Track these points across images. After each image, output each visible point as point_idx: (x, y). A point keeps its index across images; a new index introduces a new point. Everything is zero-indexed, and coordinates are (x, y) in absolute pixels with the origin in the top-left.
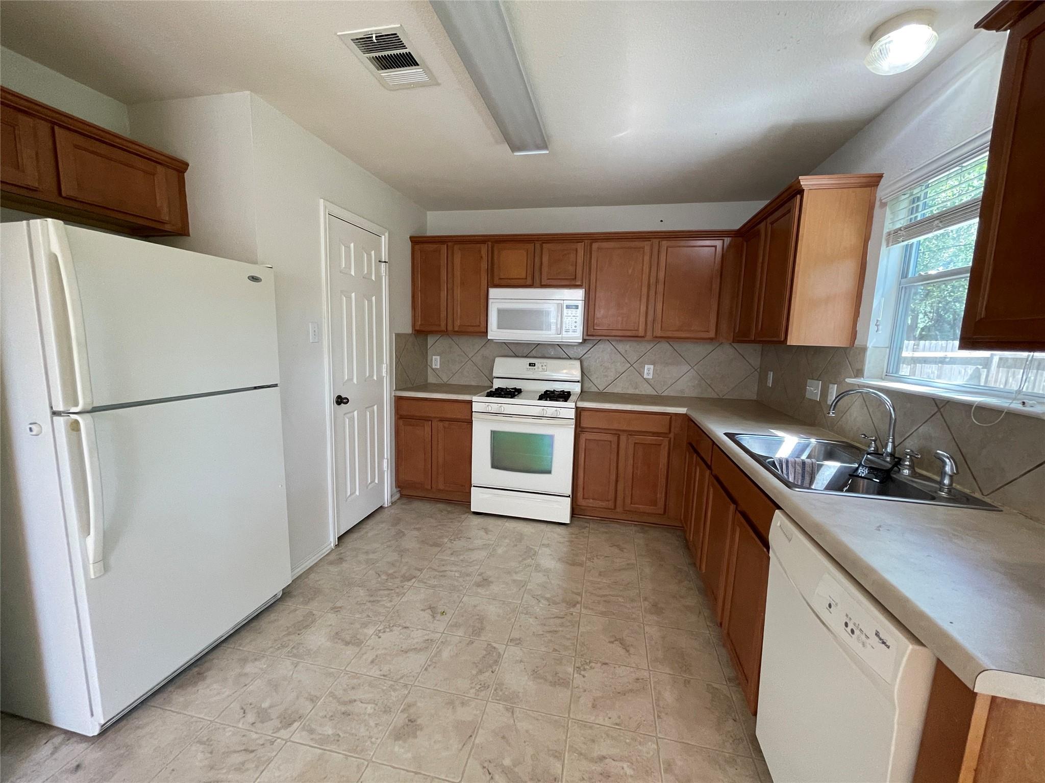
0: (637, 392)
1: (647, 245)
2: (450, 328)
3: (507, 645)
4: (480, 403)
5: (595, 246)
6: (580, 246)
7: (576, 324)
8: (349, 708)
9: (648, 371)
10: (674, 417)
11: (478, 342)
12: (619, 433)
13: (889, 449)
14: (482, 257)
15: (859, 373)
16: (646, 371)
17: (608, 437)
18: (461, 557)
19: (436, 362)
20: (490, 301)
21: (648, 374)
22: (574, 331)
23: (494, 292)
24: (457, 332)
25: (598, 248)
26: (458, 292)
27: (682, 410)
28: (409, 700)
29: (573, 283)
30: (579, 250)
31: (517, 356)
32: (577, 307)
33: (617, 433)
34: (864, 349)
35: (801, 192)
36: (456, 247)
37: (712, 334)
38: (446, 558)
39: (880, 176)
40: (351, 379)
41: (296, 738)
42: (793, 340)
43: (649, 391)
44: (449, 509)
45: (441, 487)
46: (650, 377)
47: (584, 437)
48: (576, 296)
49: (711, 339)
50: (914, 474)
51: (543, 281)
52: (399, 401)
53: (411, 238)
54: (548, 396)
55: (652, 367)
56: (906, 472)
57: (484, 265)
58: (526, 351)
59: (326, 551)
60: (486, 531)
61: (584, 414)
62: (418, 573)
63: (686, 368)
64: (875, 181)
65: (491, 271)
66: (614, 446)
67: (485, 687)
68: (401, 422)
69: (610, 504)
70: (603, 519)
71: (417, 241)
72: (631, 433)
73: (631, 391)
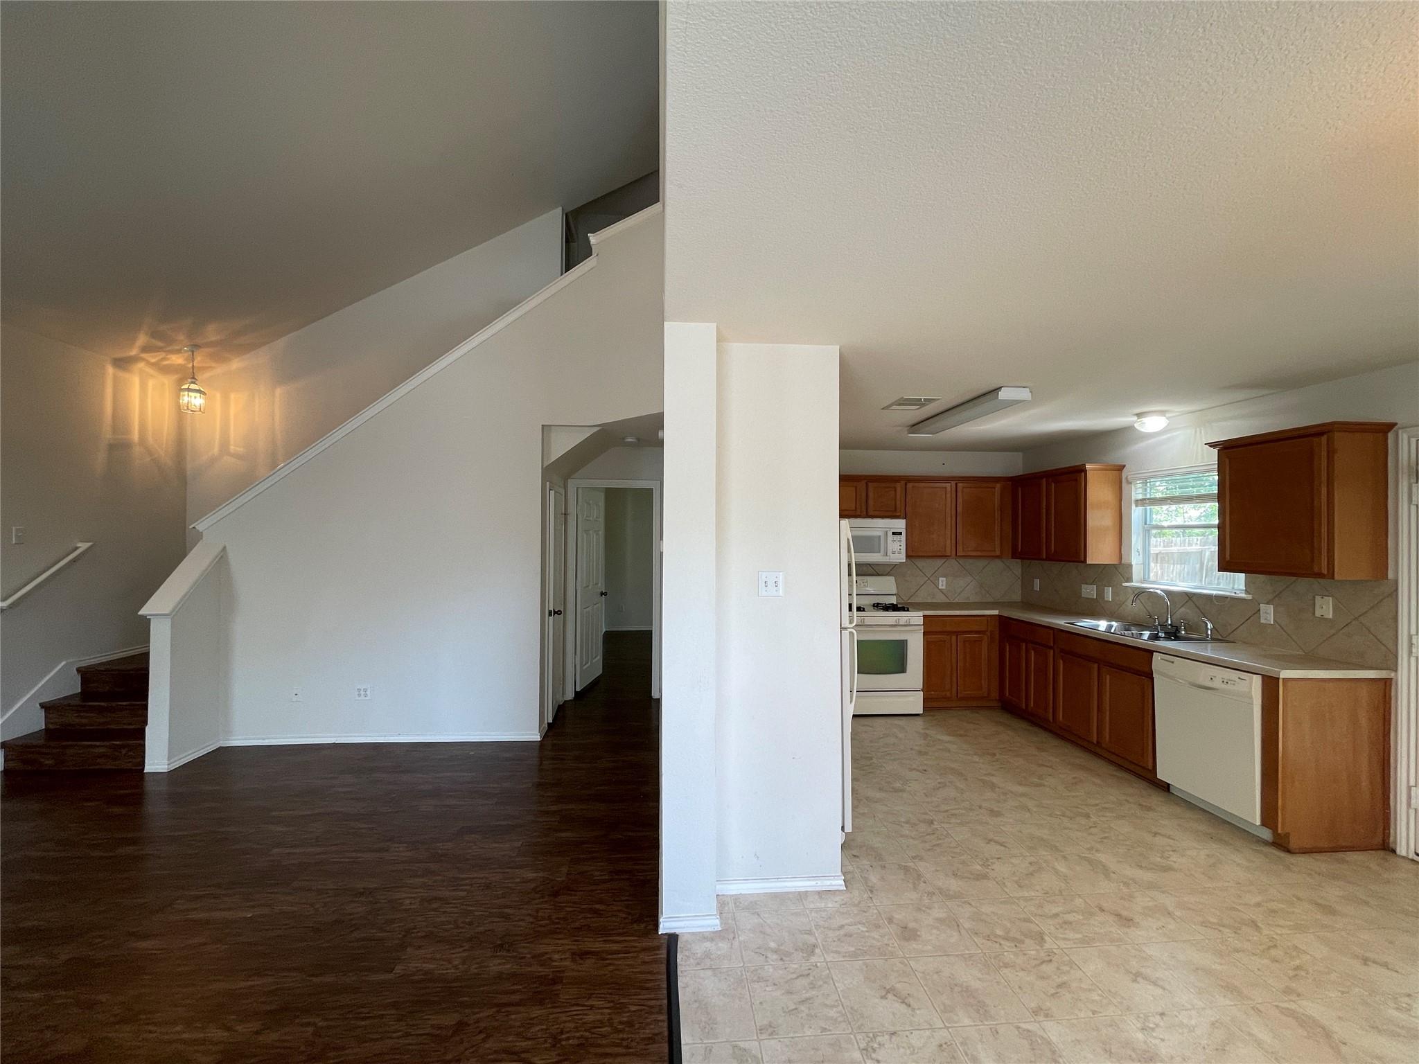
0: (934, 601)
1: (948, 485)
5: (910, 485)
6: (897, 486)
7: (899, 548)
9: (943, 583)
10: (990, 618)
13: (1170, 623)
15: (1129, 579)
16: (940, 583)
21: (943, 586)
22: (899, 553)
25: (913, 487)
27: (996, 612)
29: (894, 514)
30: (897, 489)
32: (900, 534)
34: (1130, 566)
35: (1085, 471)
37: (998, 553)
39: (1124, 466)
42: (1089, 561)
43: (944, 599)
46: (944, 588)
48: (900, 524)
49: (998, 556)
50: (1186, 633)
51: (868, 512)
55: (944, 579)
56: (1183, 632)
63: (969, 579)
64: (1120, 468)
73: (929, 600)
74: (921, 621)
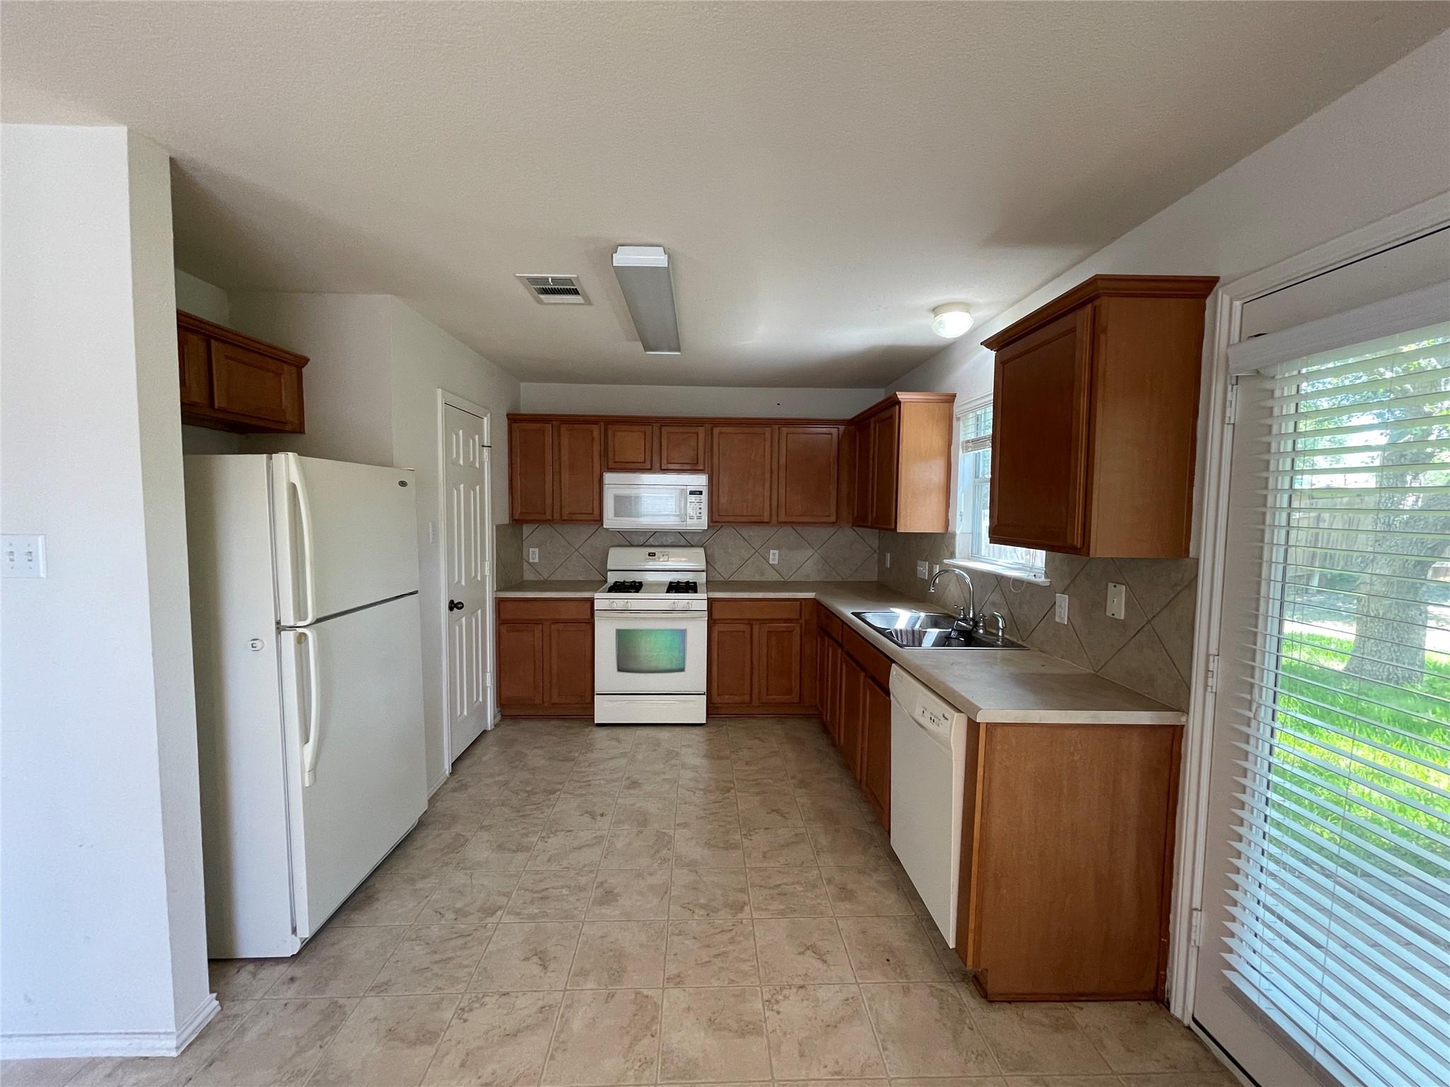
0: (763, 579)
1: (767, 431)
2: (557, 516)
3: (675, 829)
4: (602, 600)
5: (716, 430)
6: (701, 430)
7: (700, 511)
8: (545, 893)
9: (774, 556)
10: (804, 603)
11: (587, 530)
12: (751, 622)
13: (971, 616)
14: (593, 439)
15: (952, 555)
16: (771, 557)
17: (741, 627)
18: (601, 767)
19: (534, 555)
20: (606, 487)
21: (774, 560)
22: (698, 518)
23: (609, 478)
24: (566, 520)
25: (720, 433)
26: (566, 476)
27: (811, 595)
28: (600, 879)
29: (695, 468)
30: (699, 434)
31: (632, 545)
32: (701, 493)
33: (750, 623)
34: (953, 535)
35: (899, 403)
36: (564, 428)
37: (833, 519)
38: (583, 769)
39: (955, 396)
40: (459, 581)
41: (505, 920)
42: (901, 529)
43: (776, 577)
44: (567, 725)
45: (556, 700)
46: (776, 562)
47: (716, 629)
48: (700, 481)
49: (833, 523)
50: (986, 632)
51: (663, 465)
52: (499, 603)
53: (508, 415)
54: (674, 587)
55: (777, 552)
56: (981, 631)
57: (596, 448)
58: (642, 540)
59: (442, 780)
60: (619, 741)
61: (716, 605)
62: (560, 787)
63: (810, 552)
64: (951, 399)
65: (605, 453)
66: (747, 636)
67: (665, 860)
68: (504, 629)
69: (747, 698)
70: (739, 716)
71: (514, 419)
72: (763, 621)
73: (757, 578)
74: (704, 605)
